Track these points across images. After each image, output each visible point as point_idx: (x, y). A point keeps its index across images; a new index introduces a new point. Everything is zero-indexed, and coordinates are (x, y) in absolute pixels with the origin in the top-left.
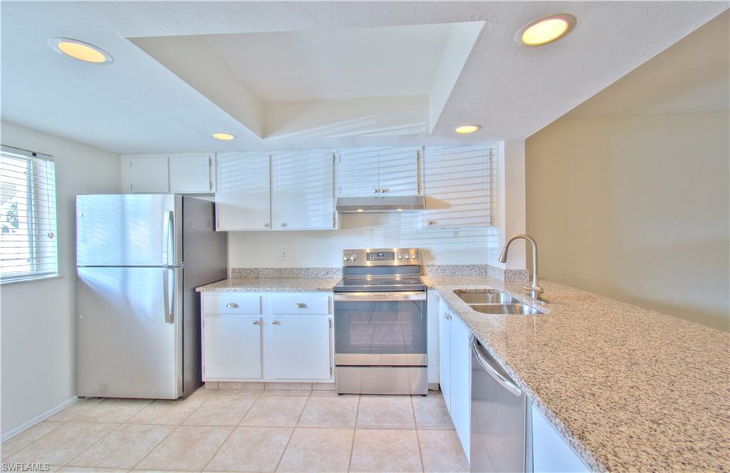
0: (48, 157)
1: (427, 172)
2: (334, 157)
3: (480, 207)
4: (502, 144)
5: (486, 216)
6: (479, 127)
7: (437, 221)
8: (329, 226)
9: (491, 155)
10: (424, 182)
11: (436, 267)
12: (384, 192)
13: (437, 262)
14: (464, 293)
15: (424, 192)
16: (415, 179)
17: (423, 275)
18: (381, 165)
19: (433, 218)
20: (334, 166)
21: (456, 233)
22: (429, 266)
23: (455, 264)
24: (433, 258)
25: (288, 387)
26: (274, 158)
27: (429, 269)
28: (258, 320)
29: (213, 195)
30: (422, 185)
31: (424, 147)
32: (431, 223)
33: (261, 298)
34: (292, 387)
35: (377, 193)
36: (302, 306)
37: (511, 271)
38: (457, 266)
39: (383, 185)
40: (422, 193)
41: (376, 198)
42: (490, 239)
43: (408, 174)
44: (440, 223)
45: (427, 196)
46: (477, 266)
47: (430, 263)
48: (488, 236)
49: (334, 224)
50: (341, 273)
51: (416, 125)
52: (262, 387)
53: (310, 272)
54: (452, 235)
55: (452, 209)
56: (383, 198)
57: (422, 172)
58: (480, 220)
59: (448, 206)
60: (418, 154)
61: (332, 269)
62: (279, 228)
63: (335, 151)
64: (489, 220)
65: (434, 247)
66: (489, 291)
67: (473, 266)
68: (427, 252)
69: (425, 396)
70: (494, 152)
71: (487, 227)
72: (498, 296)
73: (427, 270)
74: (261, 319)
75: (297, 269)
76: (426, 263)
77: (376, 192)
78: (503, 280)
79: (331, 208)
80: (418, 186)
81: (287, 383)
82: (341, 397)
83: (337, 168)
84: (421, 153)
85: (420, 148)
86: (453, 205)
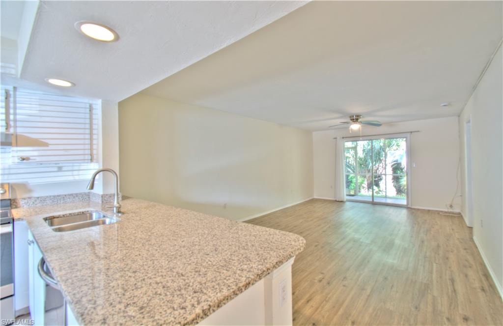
4: (99, 102)
5: (86, 155)
6: (74, 84)
7: (32, 158)
9: (91, 108)
10: (15, 121)
11: (33, 200)
13: (36, 195)
14: (58, 218)
15: (15, 130)
16: (2, 117)
17: (16, 207)
19: (25, 154)
21: (60, 168)
22: (24, 199)
24: (30, 191)
27: (25, 201)
30: (12, 123)
31: (15, 88)
32: (24, 159)
37: (107, 195)
40: (12, 131)
44: (38, 159)
45: (18, 134)
46: (80, 194)
47: (25, 196)
55: (50, 147)
58: (82, 157)
59: (46, 145)
60: (6, 93)
64: (89, 157)
66: (83, 213)
67: (76, 194)
68: (22, 186)
70: (94, 106)
71: (88, 163)
72: (91, 215)
73: (21, 202)
76: (20, 196)
78: (101, 202)
80: (7, 123)
84: (11, 92)
86: (51, 145)
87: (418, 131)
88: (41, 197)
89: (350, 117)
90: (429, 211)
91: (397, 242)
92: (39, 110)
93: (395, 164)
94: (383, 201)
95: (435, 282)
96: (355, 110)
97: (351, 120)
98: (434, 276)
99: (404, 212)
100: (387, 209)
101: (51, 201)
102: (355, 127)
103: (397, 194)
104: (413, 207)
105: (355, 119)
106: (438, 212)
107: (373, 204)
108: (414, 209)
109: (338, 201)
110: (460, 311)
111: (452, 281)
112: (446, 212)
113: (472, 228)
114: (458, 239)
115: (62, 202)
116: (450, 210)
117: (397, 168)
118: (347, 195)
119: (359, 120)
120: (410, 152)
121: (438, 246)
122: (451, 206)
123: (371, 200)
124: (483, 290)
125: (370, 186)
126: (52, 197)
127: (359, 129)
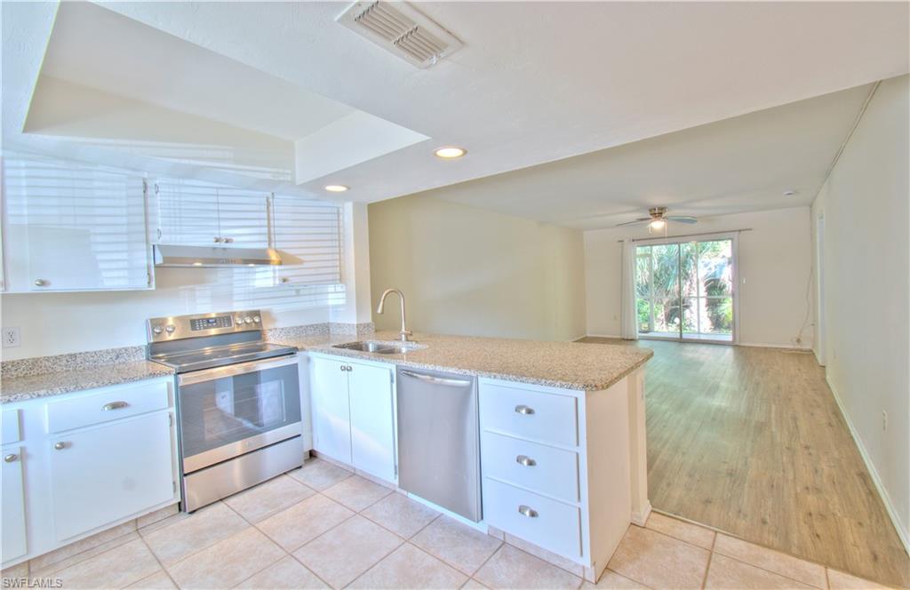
2: (145, 185)
3: (330, 264)
5: (336, 273)
6: (349, 189)
7: (291, 279)
8: (141, 283)
9: (339, 214)
10: (275, 234)
11: (278, 331)
12: (227, 242)
13: (280, 325)
15: (275, 244)
16: (265, 230)
17: (264, 340)
18: (221, 207)
19: (286, 274)
20: (145, 198)
21: (298, 291)
22: (271, 330)
23: (300, 325)
24: (274, 320)
25: (86, 547)
27: (272, 333)
28: (17, 452)
30: (273, 237)
31: (273, 194)
32: (285, 280)
33: (20, 413)
34: (95, 543)
35: (218, 243)
36: (115, 406)
37: (362, 325)
38: (301, 327)
39: (225, 233)
40: (272, 245)
41: (214, 249)
42: (330, 296)
43: (257, 223)
44: (293, 280)
47: (271, 327)
48: (328, 293)
49: (149, 282)
50: (144, 354)
51: (281, 171)
52: (24, 571)
53: (79, 360)
54: (294, 293)
55: (306, 265)
56: (224, 249)
57: (272, 223)
58: (330, 277)
59: (301, 262)
60: (267, 201)
63: (146, 175)
64: (338, 276)
65: (276, 308)
67: (317, 325)
68: (268, 313)
69: (300, 467)
71: (335, 284)
74: (21, 448)
75: (47, 359)
76: (266, 326)
77: (217, 241)
78: (356, 334)
79: (142, 259)
80: (268, 237)
81: (82, 542)
82: (194, 515)
83: (150, 201)
84: (271, 200)
85: (269, 194)
86: (305, 262)
87: (750, 229)
89: (650, 210)
90: (766, 348)
91: (723, 384)
92: (292, 220)
93: (711, 280)
94: (696, 337)
95: (773, 422)
96: (657, 201)
97: (651, 214)
98: (773, 415)
99: (729, 351)
100: (703, 348)
102: (658, 225)
103: (715, 329)
104: (742, 344)
105: (658, 213)
106: (780, 350)
107: (680, 342)
108: (744, 347)
109: (627, 340)
110: (802, 442)
111: (795, 419)
112: (791, 350)
113: (824, 367)
114: (806, 380)
116: (799, 347)
117: (714, 286)
118: (640, 332)
119: (664, 215)
120: (738, 261)
121: (779, 388)
122: (799, 341)
123: (678, 336)
124: (830, 425)
125: (669, 318)
127: (664, 229)
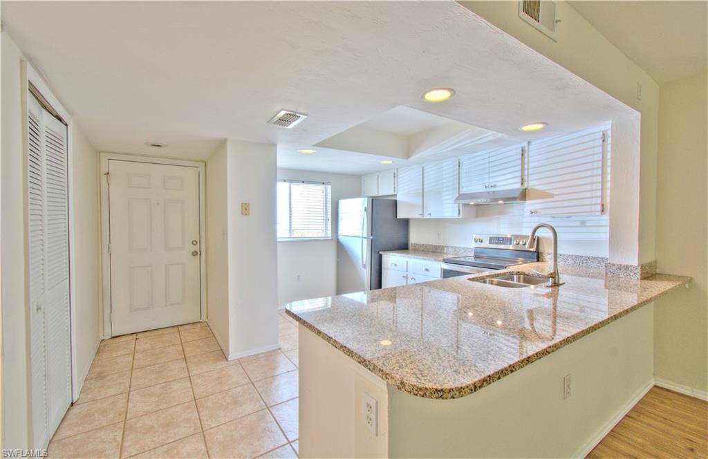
0: (329, 183)
1: (531, 165)
2: (459, 163)
7: (539, 211)
8: (456, 215)
9: (604, 138)
10: (528, 175)
12: (492, 187)
15: (528, 183)
16: (520, 173)
17: (542, 261)
18: (491, 164)
19: (535, 207)
20: (459, 169)
26: (425, 168)
28: (406, 275)
29: (395, 195)
30: (526, 178)
31: (529, 143)
33: (407, 262)
35: (487, 189)
36: (427, 270)
39: (492, 181)
40: (525, 185)
41: (488, 192)
43: (513, 169)
44: (542, 212)
45: (530, 187)
49: (459, 214)
54: (578, 224)
55: (556, 198)
56: (494, 192)
57: (526, 166)
58: (590, 209)
59: (551, 196)
60: (523, 150)
61: (468, 249)
62: (428, 217)
63: (459, 158)
64: (599, 208)
71: (597, 216)
73: (547, 257)
75: (446, 247)
76: (546, 250)
78: (604, 274)
80: (522, 179)
83: (460, 171)
84: (526, 149)
85: (525, 144)
86: (556, 195)
88: (564, 255)
101: (573, 262)
115: (585, 265)
126: (574, 257)
